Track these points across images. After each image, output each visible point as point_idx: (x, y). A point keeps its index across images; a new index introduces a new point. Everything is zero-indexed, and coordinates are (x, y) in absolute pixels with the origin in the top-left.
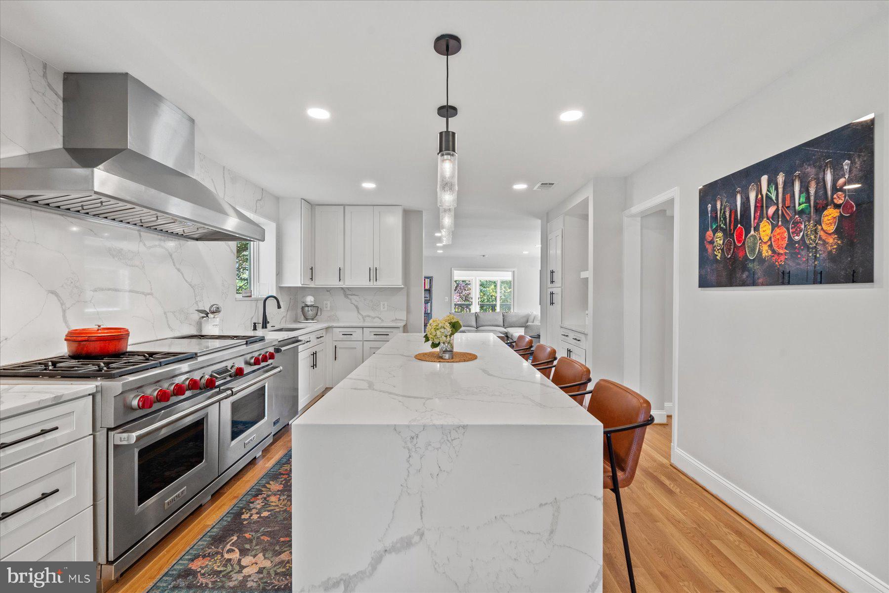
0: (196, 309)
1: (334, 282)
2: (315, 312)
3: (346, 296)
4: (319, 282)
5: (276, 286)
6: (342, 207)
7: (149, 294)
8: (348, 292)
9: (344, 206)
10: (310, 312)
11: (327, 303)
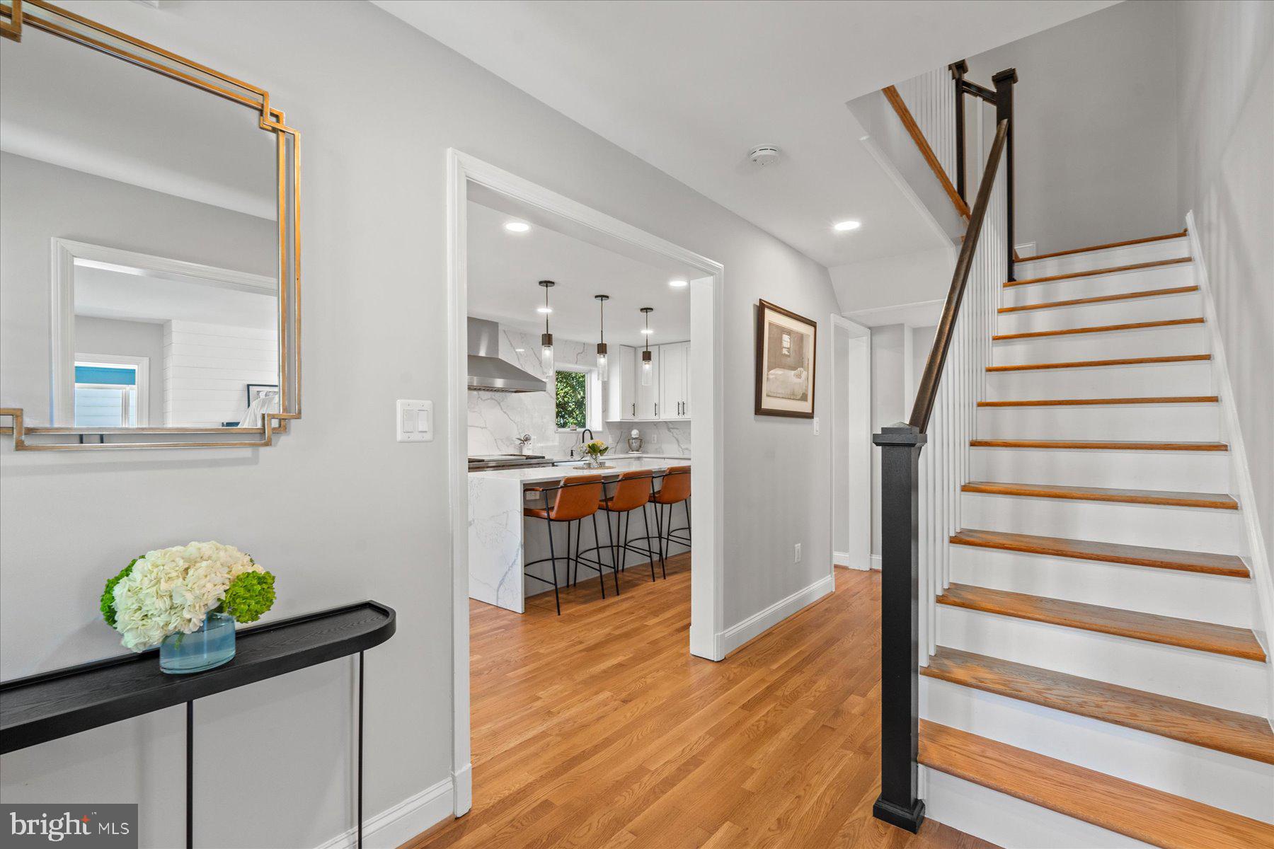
0: (519, 437)
1: (651, 417)
2: (638, 443)
3: (669, 429)
4: (641, 417)
5: (603, 420)
6: (657, 347)
7: (485, 428)
8: (671, 426)
9: (659, 345)
10: (635, 445)
11: (654, 436)
